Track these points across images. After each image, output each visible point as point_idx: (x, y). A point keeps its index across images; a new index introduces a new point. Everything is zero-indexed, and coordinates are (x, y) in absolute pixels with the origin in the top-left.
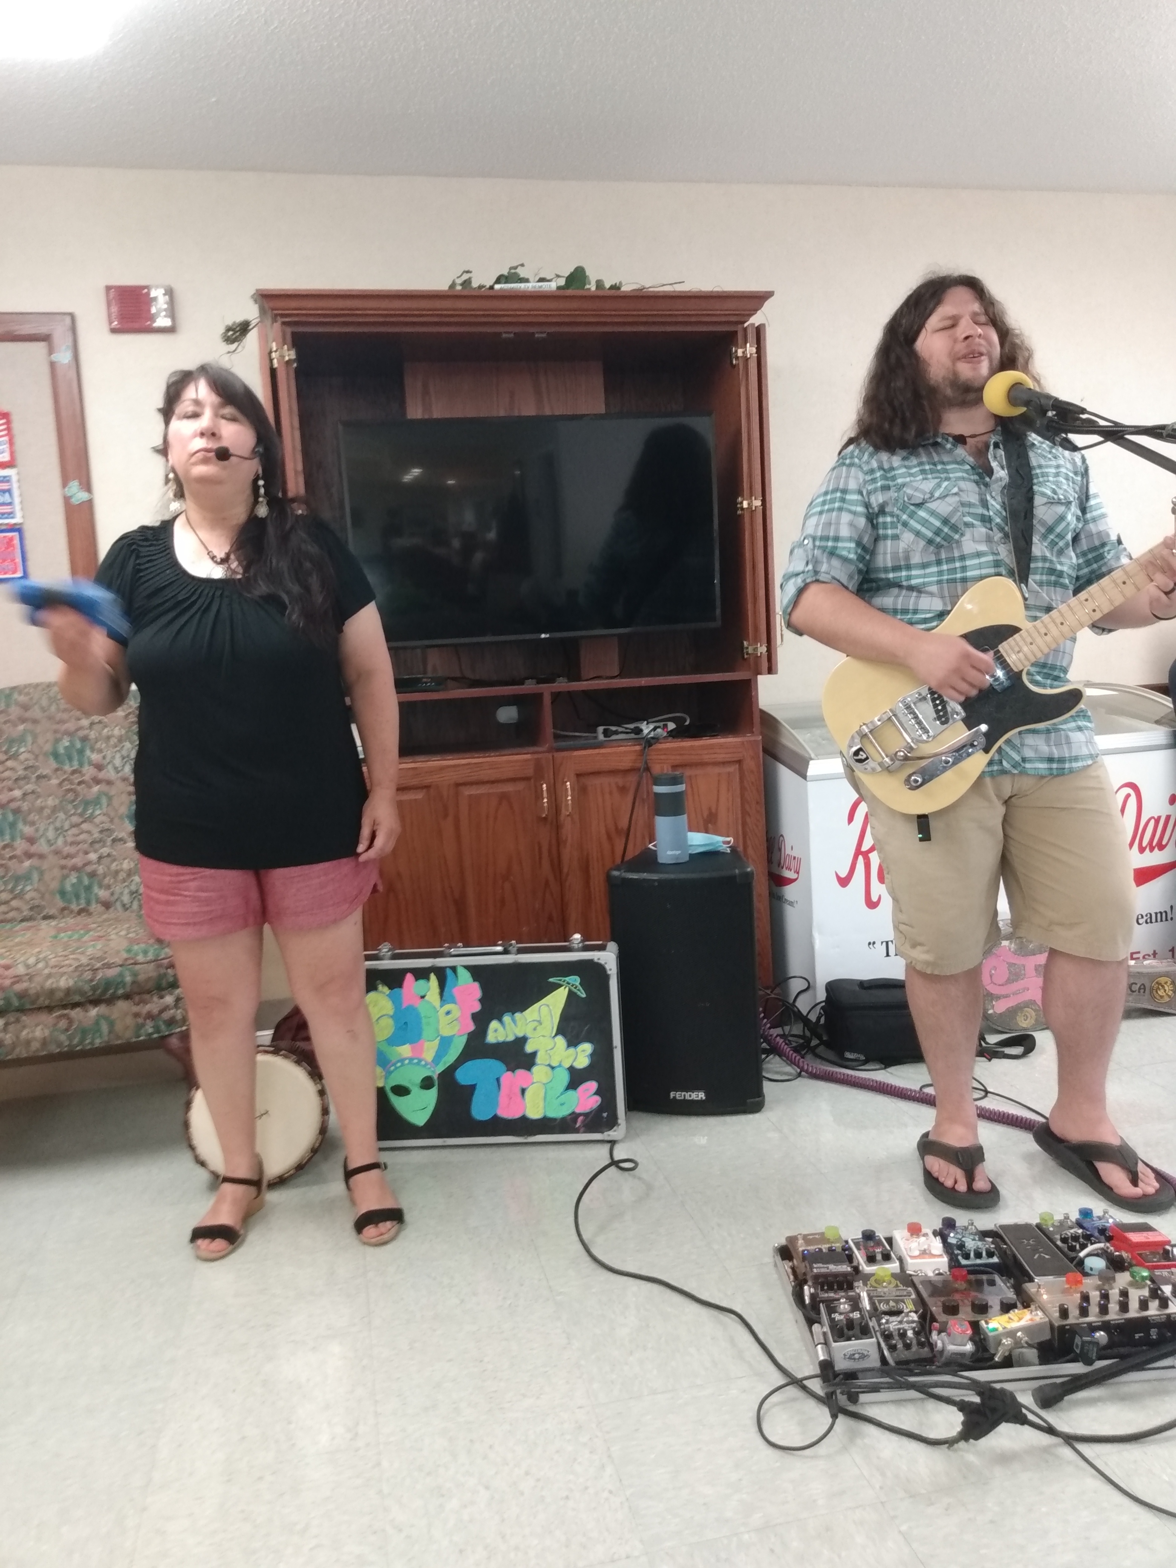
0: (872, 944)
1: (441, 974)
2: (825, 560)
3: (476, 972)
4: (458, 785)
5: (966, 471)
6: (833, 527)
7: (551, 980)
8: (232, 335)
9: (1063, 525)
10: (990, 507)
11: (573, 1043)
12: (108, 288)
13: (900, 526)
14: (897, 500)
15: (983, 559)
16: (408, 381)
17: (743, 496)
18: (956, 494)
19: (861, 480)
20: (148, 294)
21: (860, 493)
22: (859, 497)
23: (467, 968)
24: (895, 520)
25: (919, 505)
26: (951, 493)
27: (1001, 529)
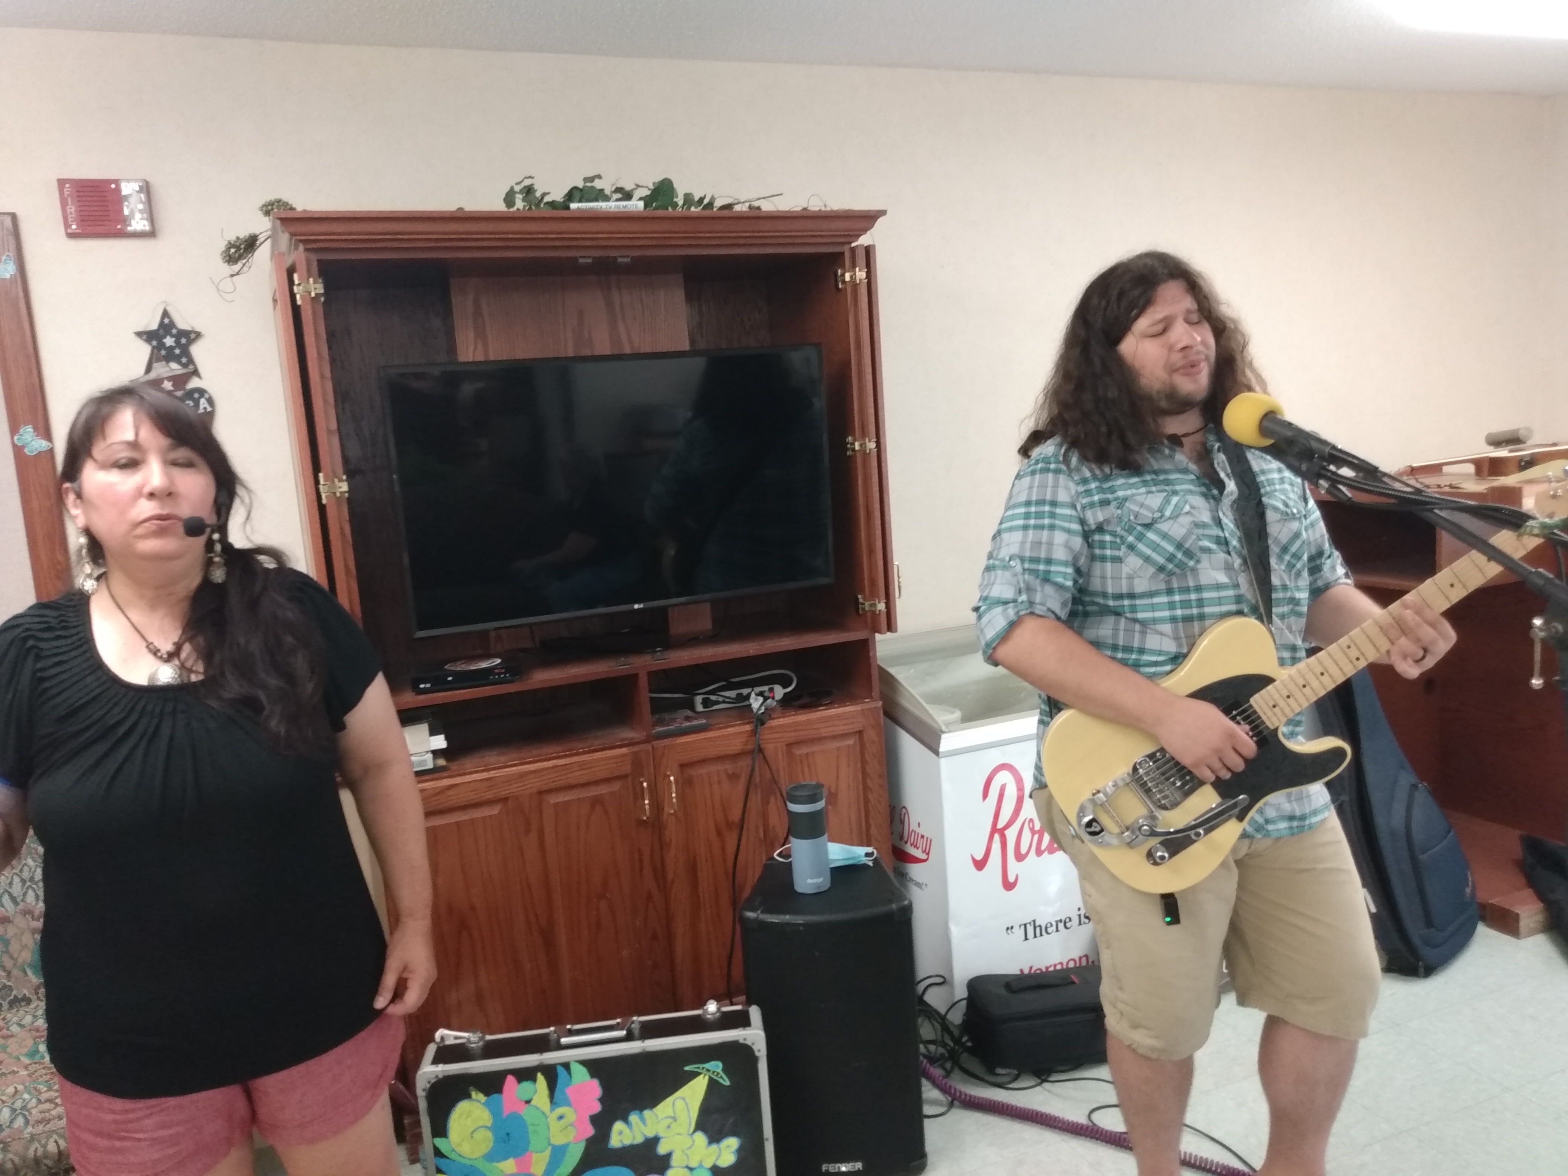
0: (1010, 929)
1: (550, 1073)
2: (1039, 588)
3: (594, 1067)
4: (540, 793)
5: (1191, 482)
6: (1044, 547)
7: (687, 1068)
8: (236, 252)
9: (1298, 544)
10: (1224, 527)
11: (715, 1138)
12: (61, 183)
13: (1123, 548)
14: (1120, 518)
15: (1224, 593)
16: (456, 299)
17: (853, 435)
18: (1187, 513)
19: (1073, 492)
20: (118, 190)
21: (1074, 507)
22: (1074, 513)
23: (585, 1063)
24: (1118, 540)
25: (1148, 526)
26: (1183, 512)
27: (1240, 555)
